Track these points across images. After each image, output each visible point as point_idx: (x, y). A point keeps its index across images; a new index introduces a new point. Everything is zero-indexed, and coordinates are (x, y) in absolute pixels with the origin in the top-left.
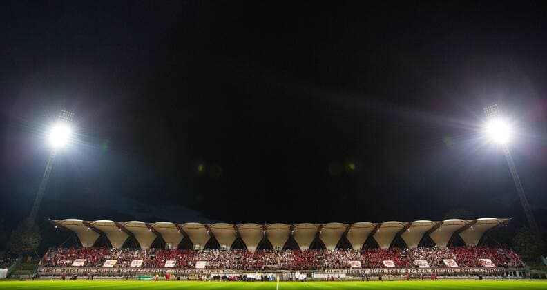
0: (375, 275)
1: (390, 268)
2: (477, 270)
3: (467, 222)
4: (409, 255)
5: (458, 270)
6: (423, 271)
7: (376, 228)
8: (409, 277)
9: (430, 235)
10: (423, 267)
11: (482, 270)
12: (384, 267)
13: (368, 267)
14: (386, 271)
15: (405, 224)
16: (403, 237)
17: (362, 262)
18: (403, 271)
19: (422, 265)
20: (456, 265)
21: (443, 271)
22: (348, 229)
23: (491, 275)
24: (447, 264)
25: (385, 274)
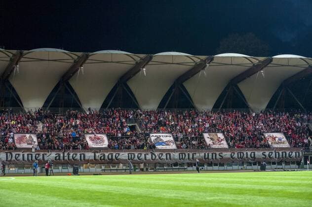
0: (65, 164)
1: (100, 149)
2: (259, 154)
3: (256, 60)
4: (140, 125)
5: (227, 155)
6: (164, 157)
7: (78, 64)
8: (135, 167)
9: (185, 84)
10: (164, 147)
11: (267, 153)
12: (86, 147)
13: (51, 148)
14: (89, 155)
15: (139, 57)
16: (133, 85)
17: (39, 137)
18: (124, 155)
19: (163, 143)
20: (224, 145)
21: (200, 155)
22: (15, 61)
23: (280, 163)
24: (208, 141)
25: (87, 161)
